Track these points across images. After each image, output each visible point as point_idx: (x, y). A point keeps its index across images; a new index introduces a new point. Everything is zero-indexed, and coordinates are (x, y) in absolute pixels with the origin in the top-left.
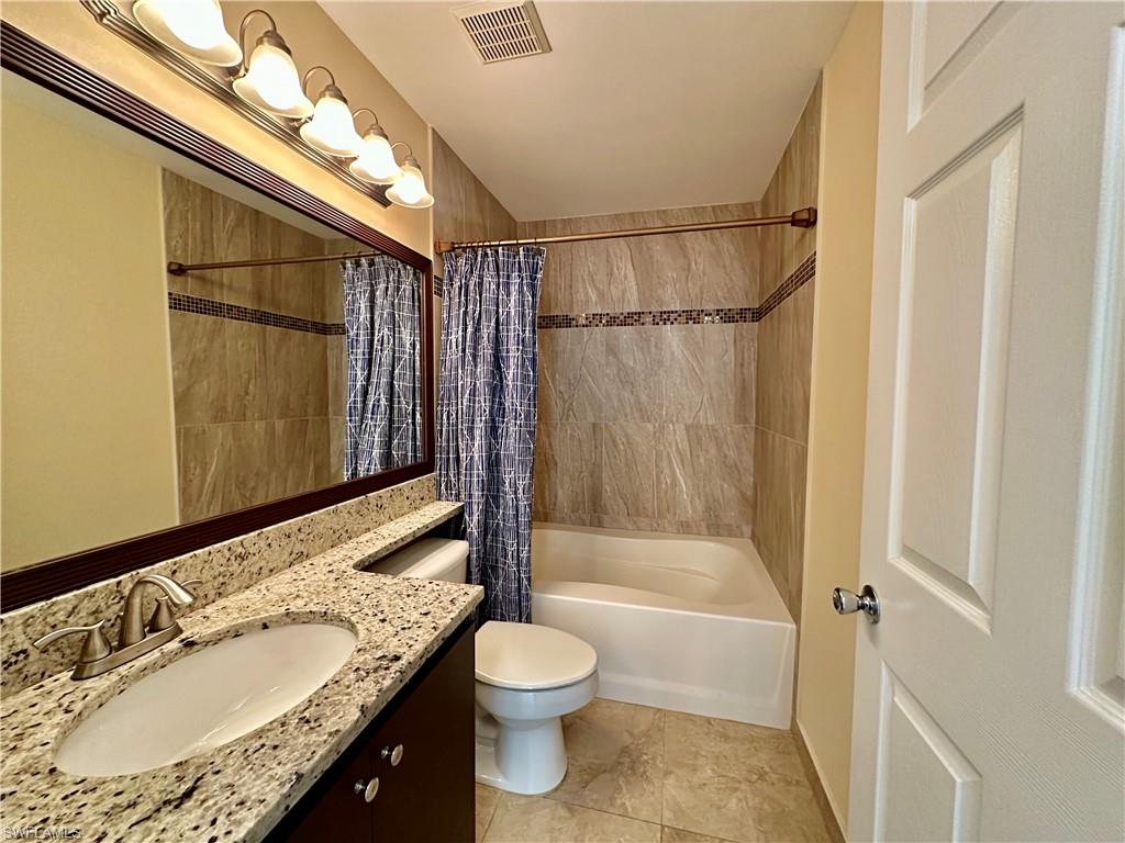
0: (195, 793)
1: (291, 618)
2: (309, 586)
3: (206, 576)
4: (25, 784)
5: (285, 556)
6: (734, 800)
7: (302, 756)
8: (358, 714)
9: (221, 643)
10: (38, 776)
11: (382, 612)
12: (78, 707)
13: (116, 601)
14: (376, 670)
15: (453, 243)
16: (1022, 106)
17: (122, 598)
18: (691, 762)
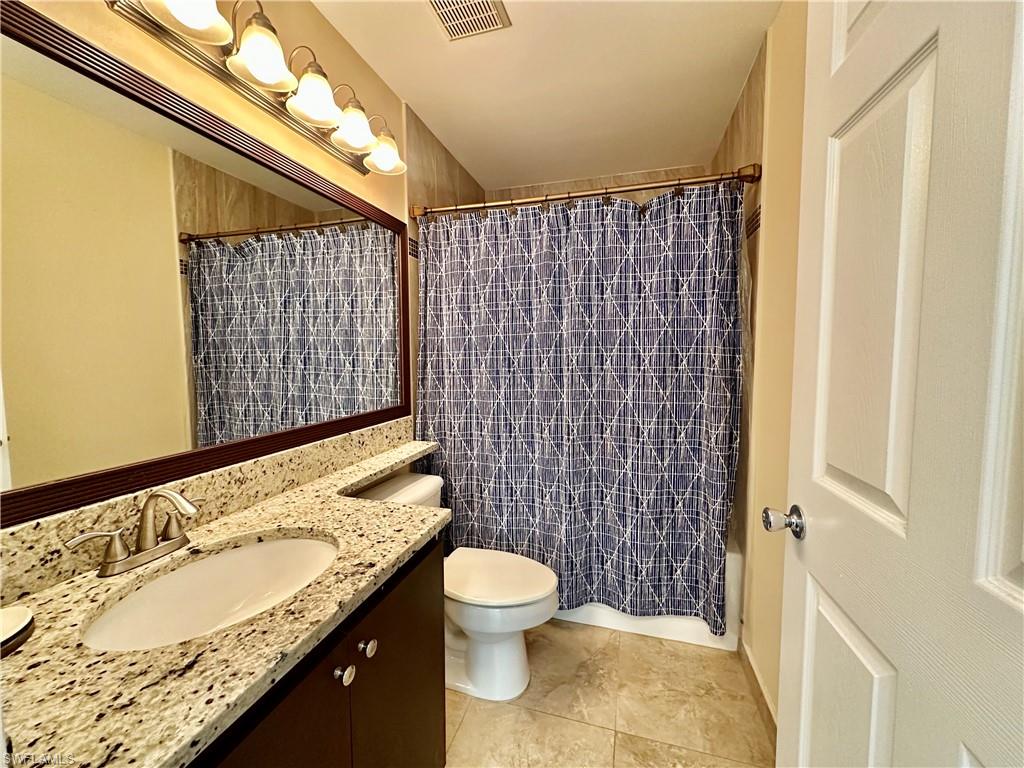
0: (196, 665)
1: (283, 533)
2: (299, 508)
3: (210, 496)
4: (56, 656)
5: (278, 483)
6: (683, 712)
7: (287, 639)
8: (337, 608)
9: (222, 554)
10: (67, 649)
11: (361, 529)
12: (102, 598)
13: (134, 512)
14: (353, 574)
15: (425, 208)
16: (936, 34)
17: (138, 511)
18: (643, 677)
